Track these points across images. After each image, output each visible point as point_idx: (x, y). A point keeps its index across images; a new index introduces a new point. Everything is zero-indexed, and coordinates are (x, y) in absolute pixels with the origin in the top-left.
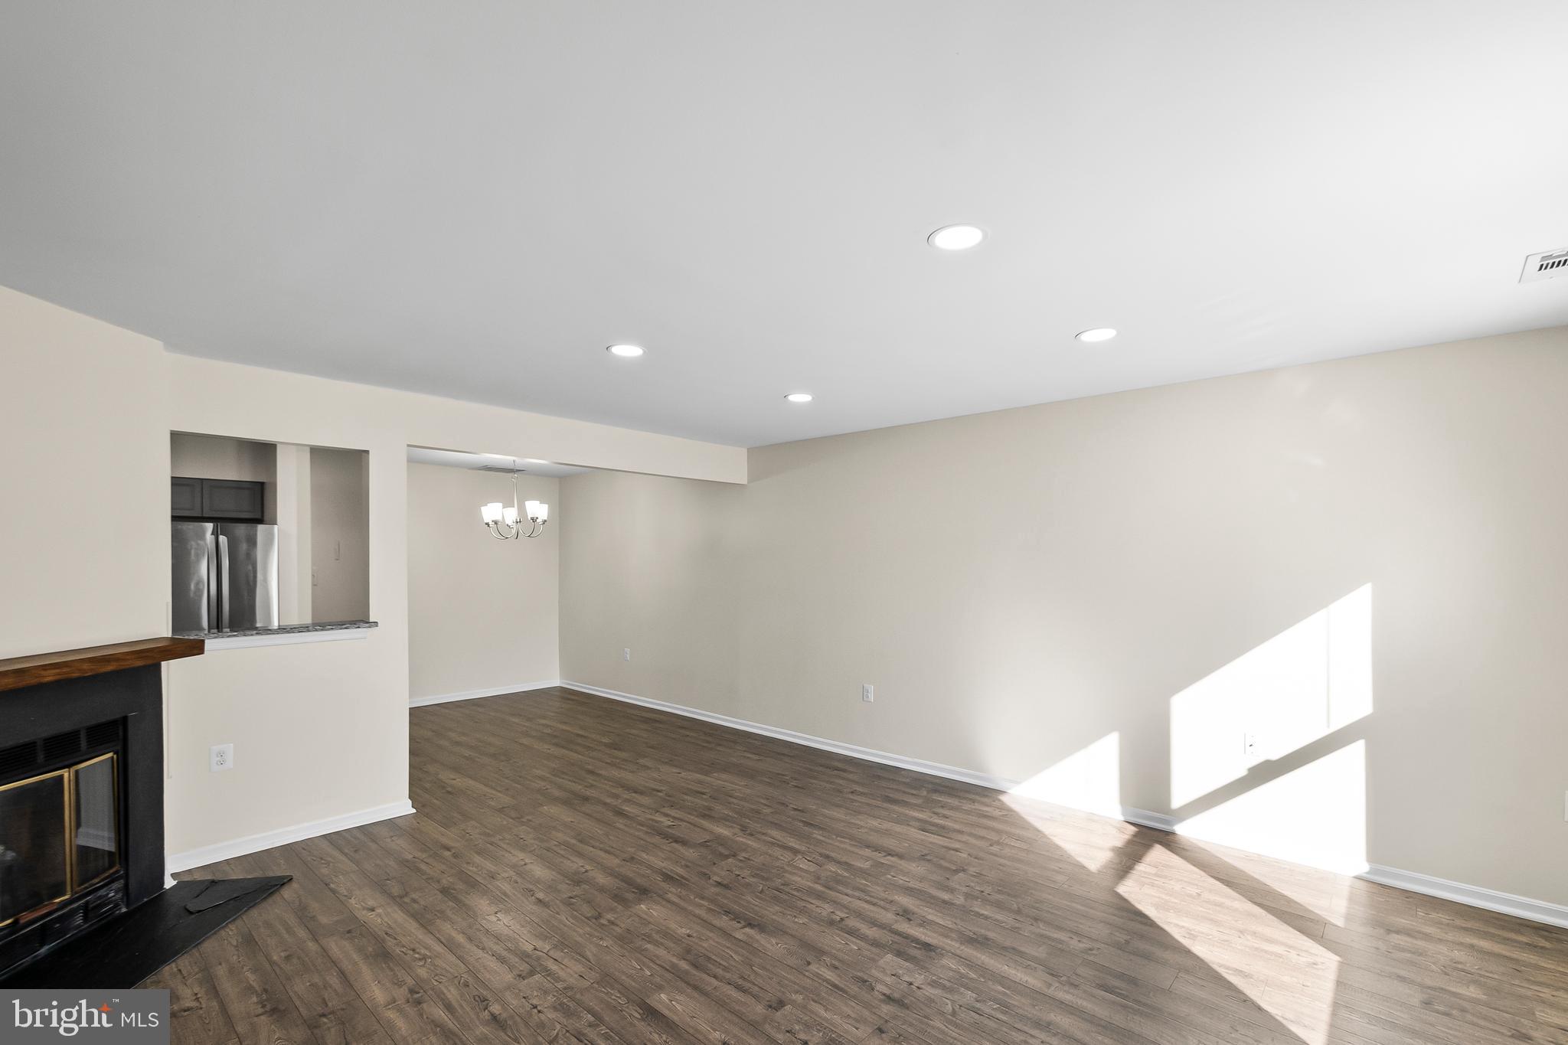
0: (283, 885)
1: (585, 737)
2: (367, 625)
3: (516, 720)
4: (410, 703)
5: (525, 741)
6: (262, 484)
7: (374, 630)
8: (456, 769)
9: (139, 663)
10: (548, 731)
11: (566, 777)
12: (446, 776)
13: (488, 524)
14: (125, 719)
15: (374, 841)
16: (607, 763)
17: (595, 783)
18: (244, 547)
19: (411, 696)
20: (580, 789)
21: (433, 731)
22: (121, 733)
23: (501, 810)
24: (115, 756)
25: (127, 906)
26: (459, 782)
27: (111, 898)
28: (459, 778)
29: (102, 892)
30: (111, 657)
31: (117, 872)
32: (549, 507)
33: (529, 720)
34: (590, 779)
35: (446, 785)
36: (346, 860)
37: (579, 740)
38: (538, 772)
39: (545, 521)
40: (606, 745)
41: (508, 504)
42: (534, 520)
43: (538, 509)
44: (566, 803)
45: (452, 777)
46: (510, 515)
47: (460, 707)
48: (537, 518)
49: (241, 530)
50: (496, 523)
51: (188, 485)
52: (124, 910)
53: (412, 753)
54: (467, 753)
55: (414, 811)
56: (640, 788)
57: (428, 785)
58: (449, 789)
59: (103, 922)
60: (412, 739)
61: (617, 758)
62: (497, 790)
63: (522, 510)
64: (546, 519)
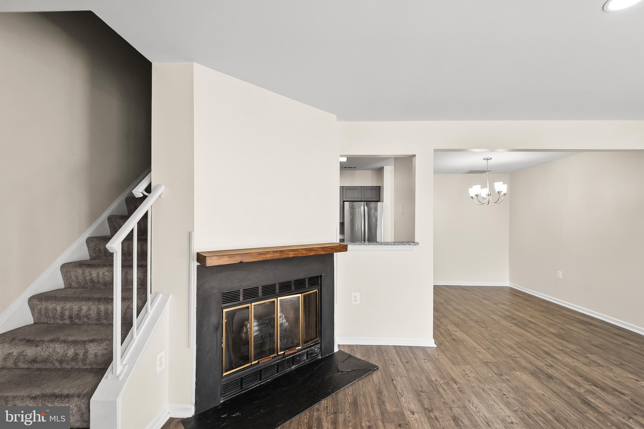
0: (374, 370)
1: (536, 324)
2: (414, 244)
3: (487, 302)
4: (434, 283)
5: (496, 318)
6: (380, 187)
7: (417, 246)
8: (457, 325)
9: (323, 253)
10: (508, 313)
11: (529, 352)
12: (452, 328)
13: (472, 197)
14: (321, 276)
15: (415, 359)
16: (559, 349)
17: (554, 364)
18: (373, 211)
19: (434, 280)
20: (543, 366)
21: (444, 300)
22: (320, 282)
23: (486, 363)
24: (318, 291)
25: (321, 357)
26: (459, 334)
27: (316, 351)
28: (459, 332)
29: (313, 348)
30: (312, 249)
31: (318, 340)
32: (507, 186)
33: (494, 304)
34: (549, 360)
35: (452, 334)
36: (402, 367)
37: (532, 325)
38: (508, 342)
39: (505, 194)
40: (553, 334)
41: (483, 186)
42: (499, 193)
43: (501, 187)
44: (533, 374)
45: (455, 329)
46: (484, 192)
47: (456, 289)
48: (501, 192)
49: (372, 205)
50: (477, 196)
51: (357, 189)
52: (320, 357)
53: (435, 309)
54: (462, 316)
55: (436, 346)
56: (599, 383)
57: (442, 331)
58: (454, 337)
59: (313, 361)
60: (435, 302)
61: (566, 347)
62: (482, 348)
63: (492, 188)
64: (506, 192)
